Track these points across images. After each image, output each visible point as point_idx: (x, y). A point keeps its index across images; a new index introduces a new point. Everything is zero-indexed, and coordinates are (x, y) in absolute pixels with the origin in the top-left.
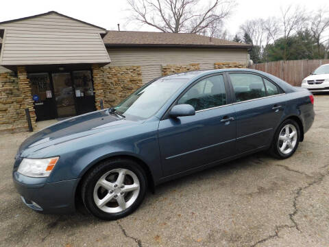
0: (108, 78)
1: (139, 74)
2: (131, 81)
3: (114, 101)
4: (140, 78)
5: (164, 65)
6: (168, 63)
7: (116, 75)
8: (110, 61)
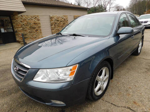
0: (21, 21)
1: (38, 20)
2: (34, 24)
3: (26, 35)
4: (39, 22)
5: (51, 15)
6: (53, 15)
7: (25, 20)
8: (26, 10)
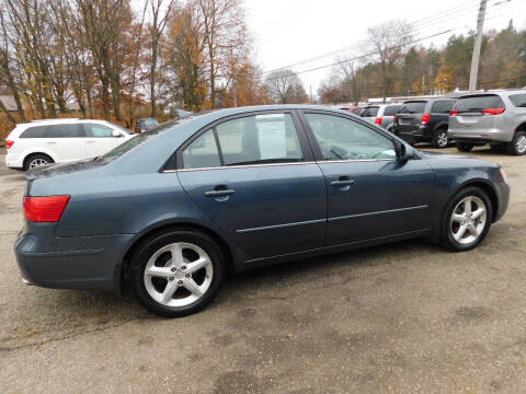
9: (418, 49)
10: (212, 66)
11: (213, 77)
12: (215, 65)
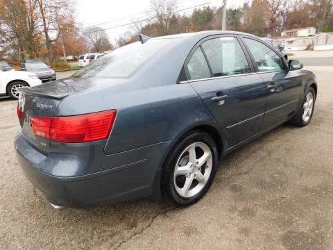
9: (177, 16)
10: (44, 21)
11: (46, 30)
12: (47, 21)
